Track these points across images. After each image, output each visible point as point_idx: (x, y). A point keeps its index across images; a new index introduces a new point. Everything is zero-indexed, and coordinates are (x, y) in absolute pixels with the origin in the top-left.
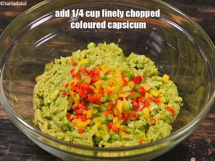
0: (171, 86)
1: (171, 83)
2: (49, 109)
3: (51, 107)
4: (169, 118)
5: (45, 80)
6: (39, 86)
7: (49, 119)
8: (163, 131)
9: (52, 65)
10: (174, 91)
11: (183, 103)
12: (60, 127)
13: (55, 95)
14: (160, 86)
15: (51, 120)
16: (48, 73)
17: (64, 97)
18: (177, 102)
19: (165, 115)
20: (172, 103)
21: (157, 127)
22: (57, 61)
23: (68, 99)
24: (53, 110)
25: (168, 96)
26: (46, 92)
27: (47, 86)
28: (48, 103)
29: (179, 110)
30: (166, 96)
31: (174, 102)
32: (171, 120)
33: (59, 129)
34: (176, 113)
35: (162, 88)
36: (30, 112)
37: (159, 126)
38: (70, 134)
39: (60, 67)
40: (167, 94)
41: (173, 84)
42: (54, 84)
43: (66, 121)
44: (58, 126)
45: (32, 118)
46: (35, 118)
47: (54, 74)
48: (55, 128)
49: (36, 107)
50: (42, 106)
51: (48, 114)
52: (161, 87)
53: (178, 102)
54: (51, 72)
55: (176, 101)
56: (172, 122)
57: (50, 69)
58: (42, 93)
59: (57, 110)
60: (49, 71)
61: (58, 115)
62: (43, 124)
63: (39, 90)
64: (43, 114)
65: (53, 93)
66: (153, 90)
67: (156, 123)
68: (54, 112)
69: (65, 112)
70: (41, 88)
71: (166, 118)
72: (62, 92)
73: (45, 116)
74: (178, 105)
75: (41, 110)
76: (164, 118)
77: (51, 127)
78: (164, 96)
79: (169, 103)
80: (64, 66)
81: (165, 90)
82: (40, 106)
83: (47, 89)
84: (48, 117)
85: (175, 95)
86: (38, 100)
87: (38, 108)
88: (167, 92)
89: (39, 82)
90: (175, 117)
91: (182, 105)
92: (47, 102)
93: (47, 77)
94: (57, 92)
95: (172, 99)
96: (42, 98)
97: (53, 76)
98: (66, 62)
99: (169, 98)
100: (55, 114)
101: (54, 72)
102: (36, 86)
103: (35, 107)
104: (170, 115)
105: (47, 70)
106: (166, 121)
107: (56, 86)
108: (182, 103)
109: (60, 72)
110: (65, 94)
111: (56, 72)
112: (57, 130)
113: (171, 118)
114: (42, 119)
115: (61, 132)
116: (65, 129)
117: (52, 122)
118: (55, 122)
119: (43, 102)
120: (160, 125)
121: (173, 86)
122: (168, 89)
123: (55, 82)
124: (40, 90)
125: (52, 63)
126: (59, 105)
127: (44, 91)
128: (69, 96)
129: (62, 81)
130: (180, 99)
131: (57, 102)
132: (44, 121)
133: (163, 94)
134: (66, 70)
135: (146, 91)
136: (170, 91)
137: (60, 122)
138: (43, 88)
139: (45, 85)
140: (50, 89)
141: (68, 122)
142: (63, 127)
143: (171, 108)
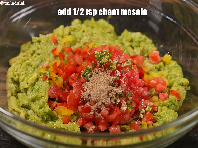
0: (174, 67)
1: (174, 63)
2: (26, 96)
3: (28, 93)
4: (174, 104)
5: (21, 62)
6: (14, 69)
7: (27, 107)
8: (167, 118)
9: (29, 45)
10: (179, 72)
11: (190, 87)
12: (40, 116)
13: (33, 79)
14: (160, 67)
15: (29, 109)
16: (25, 54)
17: (44, 80)
18: (182, 85)
19: (169, 100)
20: (177, 86)
21: (160, 114)
22: (35, 40)
23: (50, 83)
24: (31, 95)
25: (171, 78)
26: (23, 75)
27: (24, 68)
28: (25, 89)
29: (185, 95)
30: (169, 78)
31: (179, 85)
32: (176, 106)
33: (39, 119)
34: (182, 98)
35: (164, 70)
36: (4, 102)
37: (162, 112)
38: (53, 125)
39: (39, 46)
40: (170, 76)
41: (176, 64)
42: (32, 66)
43: (47, 109)
44: (38, 116)
45: (6, 107)
46: (9, 107)
47: (32, 55)
48: (34, 118)
49: (11, 95)
50: (18, 93)
51: (25, 102)
52: (162, 69)
53: (184, 84)
54: (28, 53)
55: (181, 83)
56: (178, 109)
57: (27, 50)
58: (17, 77)
59: (36, 96)
60: (26, 52)
61: (37, 102)
62: (19, 113)
63: (13, 73)
64: (19, 102)
65: (31, 76)
66: (153, 72)
67: (159, 109)
68: (32, 98)
69: (47, 98)
70: (17, 71)
71: (170, 104)
72: (42, 75)
73: (21, 104)
74: (183, 89)
75: (17, 98)
76: (168, 103)
77: (29, 117)
78: (167, 78)
79: (172, 86)
80: (44, 44)
81: (167, 71)
82: (15, 93)
83: (23, 71)
84: (25, 105)
85: (180, 77)
86: (13, 85)
87: (13, 95)
88: (170, 73)
89: (13, 65)
90: (181, 102)
91: (189, 88)
92: (24, 87)
93: (23, 59)
94: (35, 75)
95: (176, 81)
96: (17, 83)
97: (31, 57)
98: (46, 40)
99: (173, 80)
100: (34, 101)
101: (32, 52)
102: (10, 69)
103: (9, 94)
104: (175, 100)
105: (24, 52)
106: (170, 108)
107: (35, 69)
108: (188, 86)
109: (40, 51)
110: (45, 77)
111: (34, 52)
112: (37, 121)
113: (177, 104)
114: (17, 107)
115: (42, 123)
116: (46, 119)
117: (30, 112)
118: (35, 110)
119: (19, 88)
120: (164, 111)
121: (176, 66)
122: (171, 70)
123: (34, 64)
124: (15, 73)
125: (29, 43)
126: (38, 91)
127: (20, 74)
128: (50, 79)
129: (42, 62)
130: (186, 81)
131: (36, 87)
132: (20, 109)
133: (166, 76)
134: (47, 49)
135: (145, 73)
136: (174, 72)
137: (40, 111)
138: (19, 70)
139: (20, 68)
140: (27, 72)
141: (50, 109)
142: (43, 116)
143: (176, 92)
